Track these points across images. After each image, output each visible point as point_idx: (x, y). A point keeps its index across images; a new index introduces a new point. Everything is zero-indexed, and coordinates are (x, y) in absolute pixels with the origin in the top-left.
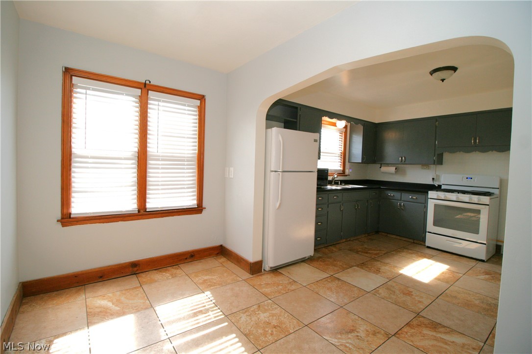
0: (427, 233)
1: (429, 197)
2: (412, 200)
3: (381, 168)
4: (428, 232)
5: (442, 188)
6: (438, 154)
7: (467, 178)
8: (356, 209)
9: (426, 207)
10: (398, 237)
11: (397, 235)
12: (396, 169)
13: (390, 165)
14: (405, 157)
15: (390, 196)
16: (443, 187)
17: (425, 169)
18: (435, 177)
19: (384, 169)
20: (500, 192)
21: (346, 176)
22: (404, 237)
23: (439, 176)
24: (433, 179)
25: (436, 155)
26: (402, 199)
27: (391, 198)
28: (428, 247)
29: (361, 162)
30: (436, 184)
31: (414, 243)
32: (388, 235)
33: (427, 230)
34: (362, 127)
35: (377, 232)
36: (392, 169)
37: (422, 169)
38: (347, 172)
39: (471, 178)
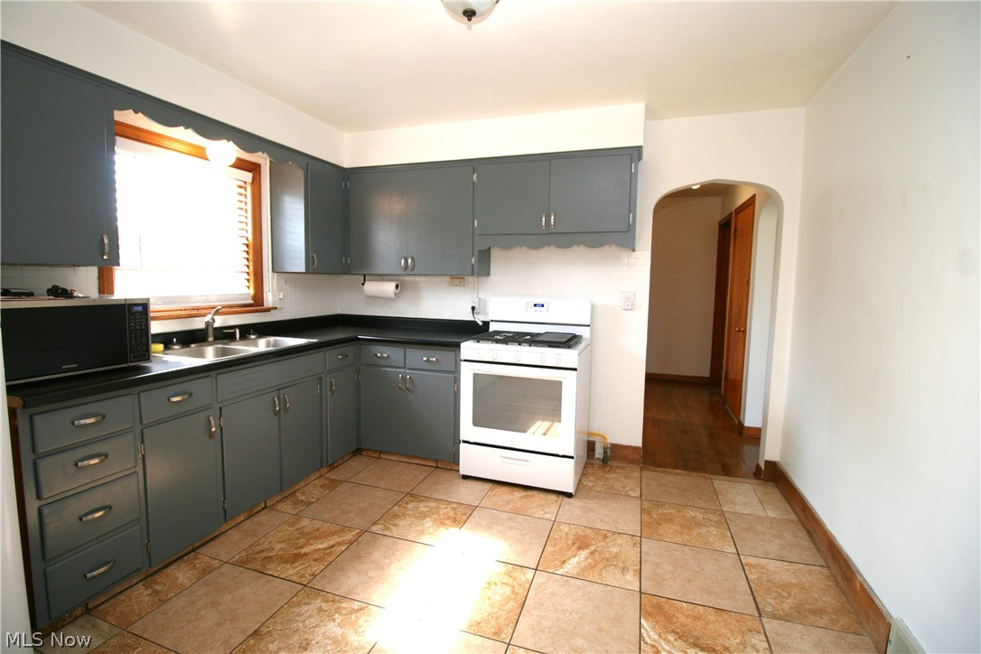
0: (462, 445)
1: (462, 357)
2: (428, 366)
3: (363, 284)
4: (464, 442)
5: (491, 329)
6: (479, 251)
7: (535, 305)
8: (277, 413)
9: (457, 381)
10: (405, 460)
11: (402, 455)
12: (397, 286)
13: (386, 278)
14: (412, 258)
15: (381, 357)
16: (493, 327)
17: (457, 285)
18: (477, 306)
19: (372, 287)
20: (592, 333)
21: (268, 310)
22: (417, 457)
23: (485, 301)
24: (473, 308)
25: (476, 253)
26: (407, 366)
27: (382, 362)
28: (466, 477)
29: (303, 269)
30: (479, 319)
31: (437, 467)
32: (382, 456)
33: (462, 438)
34: (300, 174)
35: (358, 451)
36: (388, 288)
37: (451, 285)
38: (269, 298)
39: (543, 306)
